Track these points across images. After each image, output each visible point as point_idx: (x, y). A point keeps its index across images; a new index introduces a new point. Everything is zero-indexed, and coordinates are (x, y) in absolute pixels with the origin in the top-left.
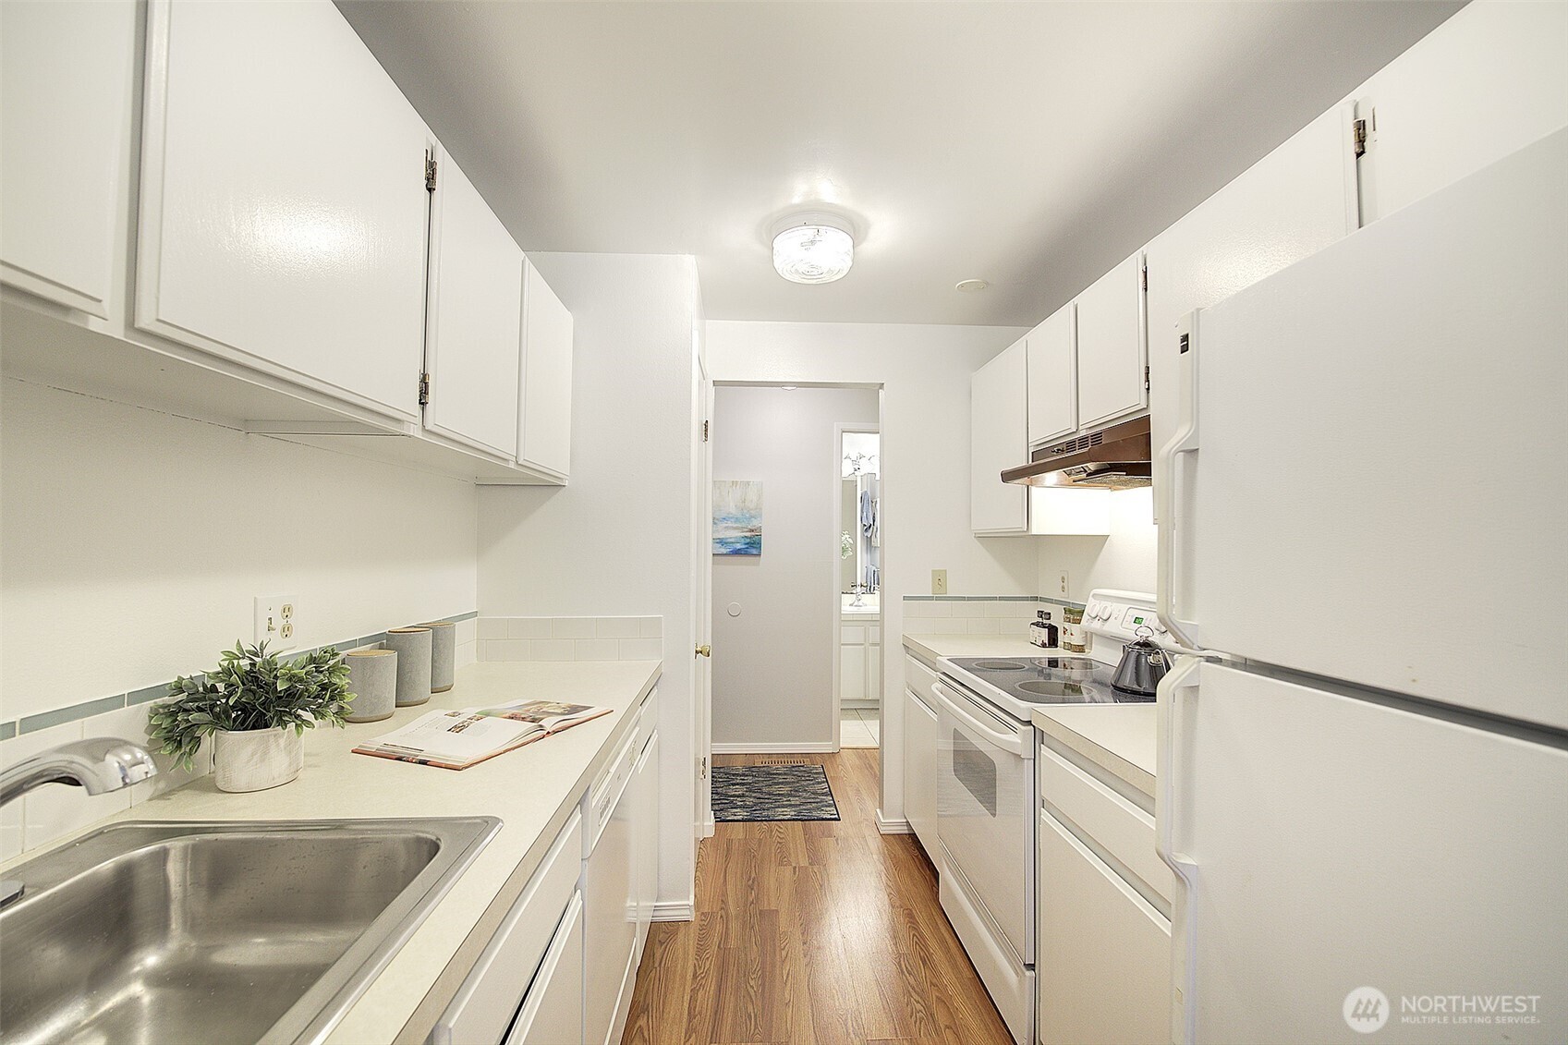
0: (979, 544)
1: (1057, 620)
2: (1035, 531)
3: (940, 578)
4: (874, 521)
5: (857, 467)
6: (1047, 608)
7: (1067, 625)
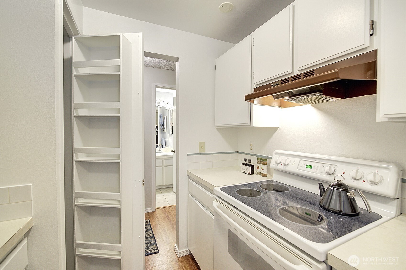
0: (216, 130)
1: (254, 162)
2: (254, 125)
3: (202, 146)
4: (164, 124)
5: (159, 104)
6: (248, 158)
7: (259, 165)
